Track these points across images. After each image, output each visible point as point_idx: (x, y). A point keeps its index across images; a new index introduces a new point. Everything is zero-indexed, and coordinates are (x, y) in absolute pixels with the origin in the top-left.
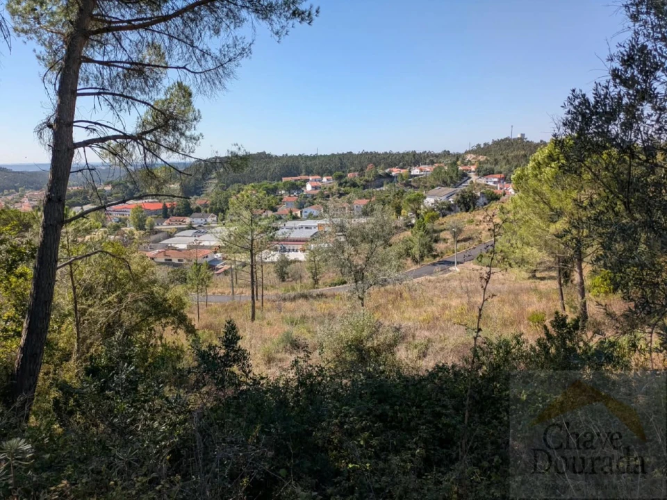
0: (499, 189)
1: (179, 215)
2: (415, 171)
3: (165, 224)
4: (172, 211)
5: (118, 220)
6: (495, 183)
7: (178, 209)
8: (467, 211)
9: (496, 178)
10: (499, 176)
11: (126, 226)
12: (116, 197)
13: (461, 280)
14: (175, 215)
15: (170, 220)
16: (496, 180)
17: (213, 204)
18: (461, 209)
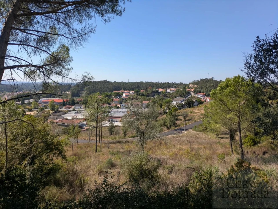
0: (203, 99)
1: (70, 105)
2: (169, 90)
3: (63, 108)
4: (67, 103)
5: (43, 106)
6: (201, 96)
7: (69, 102)
8: (190, 108)
9: (202, 94)
10: (203, 94)
11: (47, 109)
12: (44, 96)
13: (187, 137)
14: (68, 105)
15: (66, 107)
16: (202, 95)
17: (84, 101)
18: (187, 107)
